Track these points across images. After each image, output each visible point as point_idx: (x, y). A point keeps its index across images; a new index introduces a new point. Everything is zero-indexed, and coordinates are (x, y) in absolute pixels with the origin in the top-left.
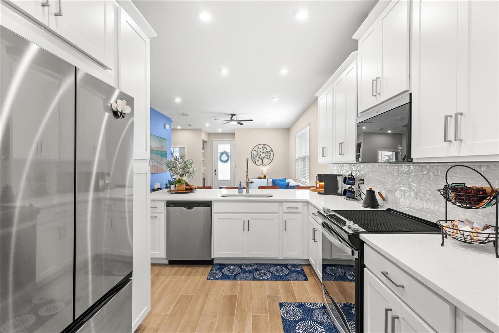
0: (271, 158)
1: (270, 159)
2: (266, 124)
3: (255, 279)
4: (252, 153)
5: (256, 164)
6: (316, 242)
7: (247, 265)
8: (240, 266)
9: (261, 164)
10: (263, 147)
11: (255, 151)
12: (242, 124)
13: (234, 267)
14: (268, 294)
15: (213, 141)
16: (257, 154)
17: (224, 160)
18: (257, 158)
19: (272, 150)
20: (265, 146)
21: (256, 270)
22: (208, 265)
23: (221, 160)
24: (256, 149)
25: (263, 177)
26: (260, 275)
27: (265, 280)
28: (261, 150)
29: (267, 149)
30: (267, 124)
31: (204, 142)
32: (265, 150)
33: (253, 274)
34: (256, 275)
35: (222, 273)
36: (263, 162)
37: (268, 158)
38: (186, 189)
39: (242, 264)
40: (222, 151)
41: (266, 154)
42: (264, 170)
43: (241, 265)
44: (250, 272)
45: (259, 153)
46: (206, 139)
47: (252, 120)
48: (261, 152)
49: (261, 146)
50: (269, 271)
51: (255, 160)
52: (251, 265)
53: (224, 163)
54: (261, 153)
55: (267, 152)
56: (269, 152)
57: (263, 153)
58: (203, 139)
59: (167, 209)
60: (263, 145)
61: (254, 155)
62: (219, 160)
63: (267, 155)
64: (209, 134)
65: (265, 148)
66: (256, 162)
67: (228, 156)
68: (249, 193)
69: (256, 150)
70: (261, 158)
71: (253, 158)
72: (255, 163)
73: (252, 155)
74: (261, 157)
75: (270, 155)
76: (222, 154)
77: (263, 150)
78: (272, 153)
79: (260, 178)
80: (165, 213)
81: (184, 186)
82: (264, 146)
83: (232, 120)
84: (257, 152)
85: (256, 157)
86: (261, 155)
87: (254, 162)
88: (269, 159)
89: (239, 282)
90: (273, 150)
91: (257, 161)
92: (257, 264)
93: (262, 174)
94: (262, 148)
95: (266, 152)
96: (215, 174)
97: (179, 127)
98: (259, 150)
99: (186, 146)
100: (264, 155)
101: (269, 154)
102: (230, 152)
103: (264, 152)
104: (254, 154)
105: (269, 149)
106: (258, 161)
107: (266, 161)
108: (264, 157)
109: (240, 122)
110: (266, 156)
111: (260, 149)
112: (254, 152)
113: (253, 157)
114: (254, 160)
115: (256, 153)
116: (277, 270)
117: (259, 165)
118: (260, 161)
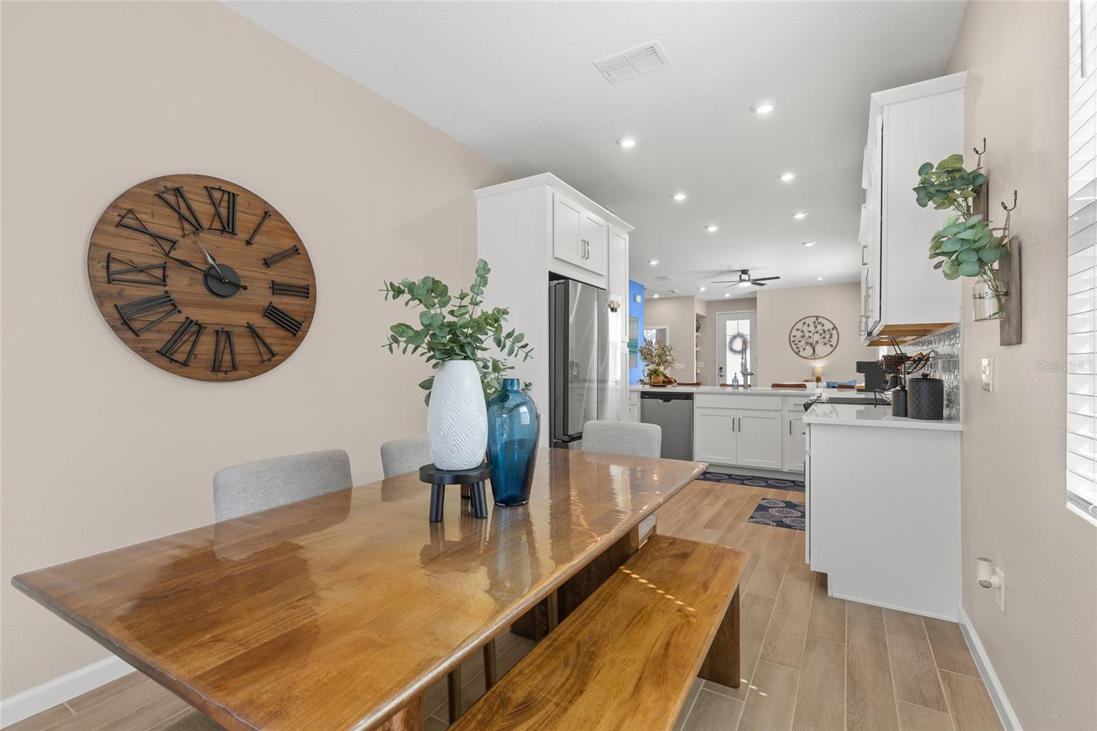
0: (834, 343)
1: (831, 346)
3: (743, 484)
4: (792, 335)
5: (800, 356)
7: (740, 476)
8: (729, 475)
9: (811, 356)
10: (814, 322)
11: (798, 330)
12: (762, 285)
13: (720, 475)
14: (753, 492)
15: (717, 315)
16: (803, 337)
17: (738, 350)
18: (803, 343)
19: (835, 328)
20: (820, 320)
21: (750, 480)
23: (732, 350)
24: (800, 326)
25: (815, 379)
27: (755, 486)
28: (812, 328)
29: (823, 325)
30: (820, 279)
31: (699, 318)
32: (819, 327)
34: (746, 482)
35: (705, 476)
36: (814, 351)
37: (825, 344)
38: (664, 382)
40: (734, 333)
41: (821, 335)
42: (819, 365)
44: (741, 480)
45: (807, 334)
46: (702, 313)
47: (778, 278)
48: (810, 332)
49: (810, 321)
51: (798, 348)
52: (745, 476)
53: (737, 355)
54: (811, 335)
55: (824, 332)
56: (829, 330)
57: (815, 334)
58: (697, 314)
59: (641, 401)
60: (814, 319)
61: (794, 339)
62: (728, 350)
63: (824, 338)
64: (709, 304)
65: (820, 323)
66: (799, 351)
67: (745, 341)
69: (801, 329)
70: (811, 344)
71: (792, 344)
72: (798, 353)
73: (792, 339)
74: (810, 341)
75: (831, 337)
76: (734, 337)
77: (816, 327)
78: (834, 332)
79: (806, 382)
80: (639, 406)
81: (661, 378)
82: (817, 320)
83: (741, 280)
84: (803, 331)
85: (800, 341)
86: (810, 337)
87: (796, 351)
88: (828, 345)
89: (722, 484)
90: (836, 326)
91: (801, 350)
92: (753, 477)
93: (814, 374)
94: (812, 325)
96: (721, 376)
97: (656, 296)
98: (805, 328)
99: (667, 327)
100: (817, 337)
101: (828, 336)
102: (750, 335)
103: (817, 332)
104: (794, 336)
105: (828, 326)
106: (804, 349)
107: (821, 349)
108: (817, 342)
109: (755, 282)
110: (822, 340)
111: (809, 326)
112: (794, 333)
113: (794, 341)
114: (794, 347)
115: (799, 334)
117: (805, 358)
118: (809, 350)
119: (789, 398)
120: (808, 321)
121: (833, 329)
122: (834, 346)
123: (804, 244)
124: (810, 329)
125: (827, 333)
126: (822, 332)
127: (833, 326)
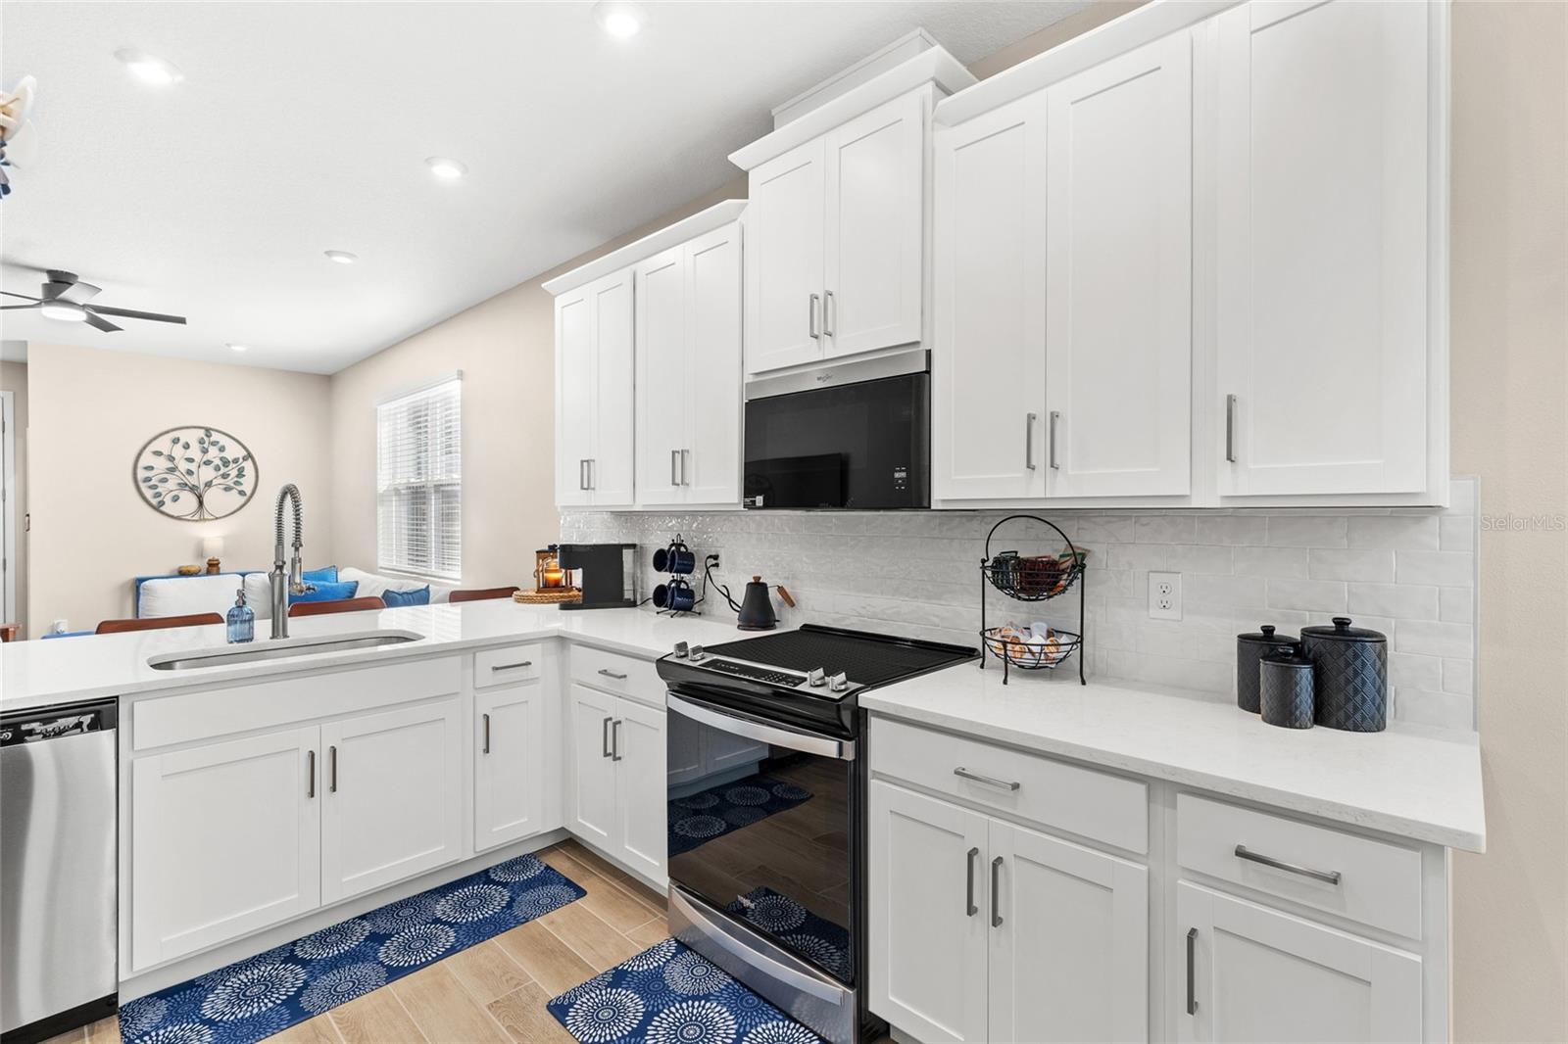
0: (247, 488)
1: (242, 493)
2: (228, 345)
3: (394, 973)
4: (142, 464)
5: (162, 513)
6: (620, 758)
7: (322, 938)
8: (288, 954)
9: (194, 513)
10: (201, 442)
11: (158, 453)
13: (265, 970)
14: (484, 1000)
16: (172, 470)
18: (173, 482)
19: (249, 456)
20: (215, 437)
21: (378, 939)
24: (163, 444)
25: (204, 566)
26: (407, 948)
27: (439, 958)
28: (195, 452)
29: (222, 449)
30: (237, 349)
32: (213, 452)
33: (376, 958)
34: (388, 954)
35: (210, 1023)
36: (201, 503)
37: (228, 489)
39: (294, 943)
41: (217, 468)
42: (213, 536)
43: (293, 951)
44: (354, 957)
45: (183, 466)
48: (190, 460)
49: (192, 437)
50: (437, 921)
51: (158, 495)
52: (341, 931)
54: (193, 467)
55: (226, 463)
56: (236, 461)
57: (203, 467)
60: (201, 433)
61: (150, 474)
63: (225, 476)
65: (214, 443)
66: (162, 503)
68: (285, 636)
69: (166, 452)
70: (193, 489)
71: (143, 485)
72: (158, 508)
73: (142, 474)
74: (192, 480)
75: (240, 474)
77: (205, 451)
78: (248, 465)
79: (183, 573)
82: (209, 436)
84: (171, 458)
85: (164, 480)
86: (190, 472)
87: (154, 502)
88: (234, 492)
89: (327, 1020)
90: (252, 453)
91: (168, 500)
92: (363, 917)
93: (200, 553)
94: (195, 445)
95: (217, 462)
98: (178, 451)
100: (207, 474)
101: (234, 473)
103: (208, 463)
104: (150, 468)
105: (233, 451)
106: (176, 499)
107: (214, 499)
108: (209, 484)
110: (222, 481)
111: (187, 446)
112: (147, 459)
113: (146, 480)
114: (149, 493)
115: (161, 464)
116: (463, 906)
117: (178, 518)
118: (188, 501)
120: (184, 436)
121: (245, 459)
122: (248, 493)
124: (189, 454)
125: (232, 465)
126: (220, 463)
127: (245, 453)
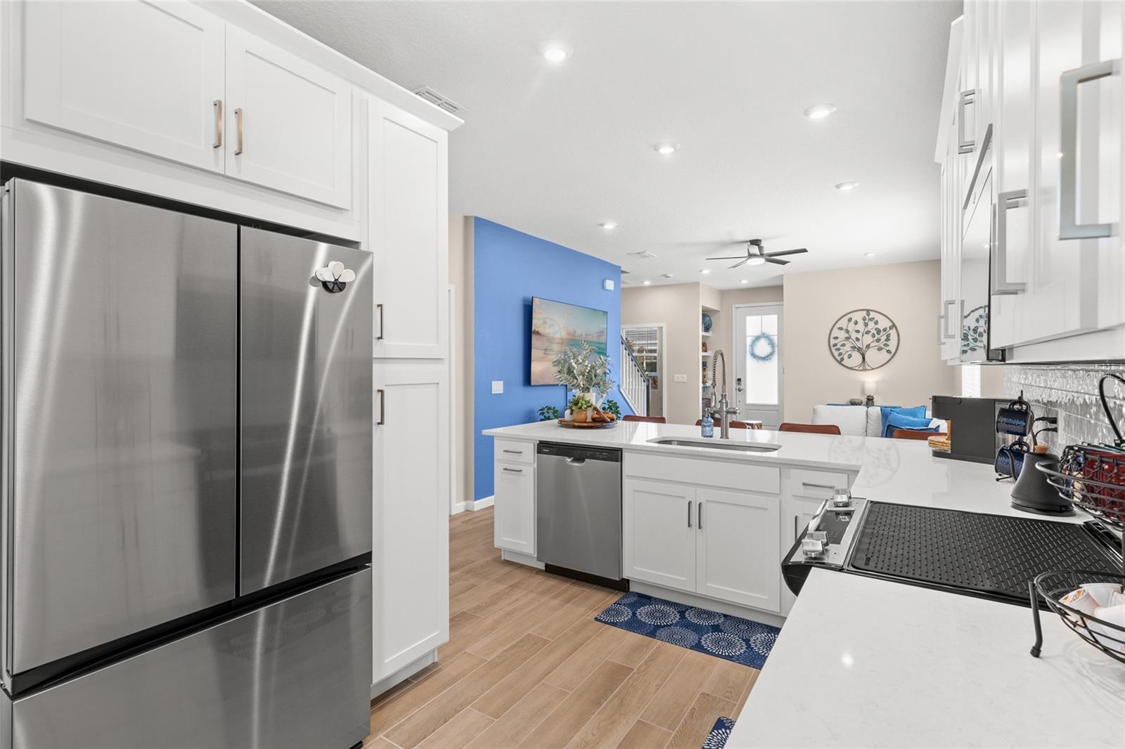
0: (892, 348)
1: (889, 352)
2: (865, 254)
3: (698, 647)
4: (833, 336)
5: (843, 365)
7: (701, 613)
8: (683, 610)
9: (860, 366)
10: (864, 319)
11: (841, 329)
12: (784, 263)
13: (666, 609)
14: (706, 689)
15: (734, 309)
16: (848, 338)
17: (763, 356)
18: (848, 347)
19: (894, 326)
20: (872, 315)
21: (716, 628)
22: (617, 592)
23: (754, 355)
24: (844, 323)
25: (865, 400)
26: (717, 642)
27: (718, 656)
28: (861, 327)
29: (876, 323)
30: (871, 255)
31: (706, 314)
32: (871, 325)
33: (702, 635)
34: (707, 640)
35: (634, 614)
36: (864, 359)
37: (880, 349)
38: (594, 420)
39: (692, 607)
40: (758, 333)
41: (873, 336)
42: (870, 380)
43: (687, 610)
44: (698, 629)
45: (854, 335)
46: (711, 304)
47: (804, 251)
48: (858, 332)
49: (858, 316)
50: (747, 641)
51: (840, 354)
52: (710, 614)
53: (761, 362)
54: (859, 336)
55: (879, 331)
56: (885, 330)
57: (865, 335)
58: (703, 306)
59: (537, 457)
60: (864, 313)
61: (836, 341)
62: (748, 355)
63: (878, 340)
64: (724, 294)
65: (871, 319)
66: (842, 359)
67: (771, 343)
68: (728, 438)
69: (845, 328)
70: (859, 350)
71: (833, 349)
72: (840, 362)
73: (833, 342)
74: (859, 344)
75: (888, 339)
76: (758, 338)
77: (866, 325)
78: (893, 333)
79: (853, 403)
80: (536, 465)
81: (590, 414)
82: (868, 315)
83: (751, 256)
84: (847, 331)
85: (843, 345)
86: (858, 339)
87: (839, 358)
88: (884, 351)
89: (657, 643)
90: (896, 324)
91: (846, 357)
92: (725, 616)
93: (863, 392)
94: (861, 323)
95: (874, 331)
96: (740, 390)
97: (647, 283)
98: (851, 327)
99: (664, 325)
100: (868, 339)
101: (884, 338)
102: (778, 335)
103: (868, 332)
104: (836, 338)
105: (884, 323)
106: (850, 356)
107: (873, 356)
108: (868, 346)
109: (771, 258)
110: (876, 344)
111: (856, 323)
112: (836, 333)
113: (835, 345)
114: (836, 353)
115: (842, 335)
117: (851, 368)
118: (857, 357)
119: (793, 472)
120: (855, 316)
121: (891, 328)
122: (893, 352)
123: (838, 186)
124: (857, 328)
125: (882, 333)
126: (875, 332)
127: (891, 324)
